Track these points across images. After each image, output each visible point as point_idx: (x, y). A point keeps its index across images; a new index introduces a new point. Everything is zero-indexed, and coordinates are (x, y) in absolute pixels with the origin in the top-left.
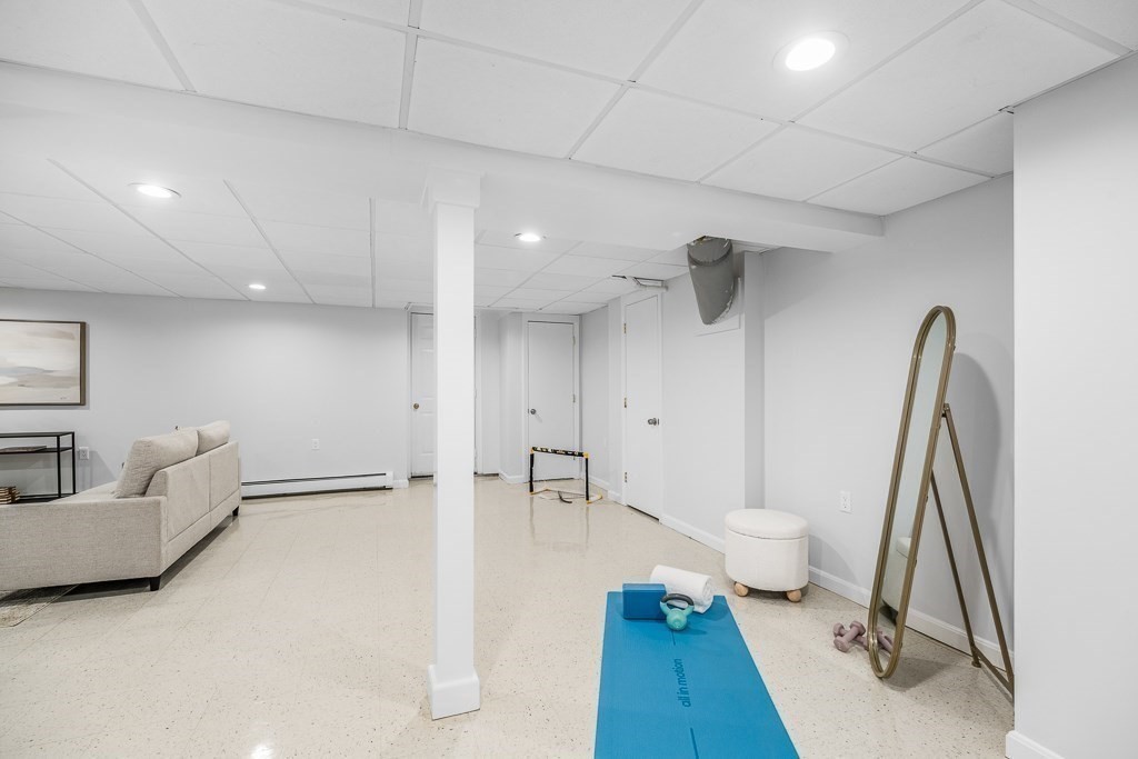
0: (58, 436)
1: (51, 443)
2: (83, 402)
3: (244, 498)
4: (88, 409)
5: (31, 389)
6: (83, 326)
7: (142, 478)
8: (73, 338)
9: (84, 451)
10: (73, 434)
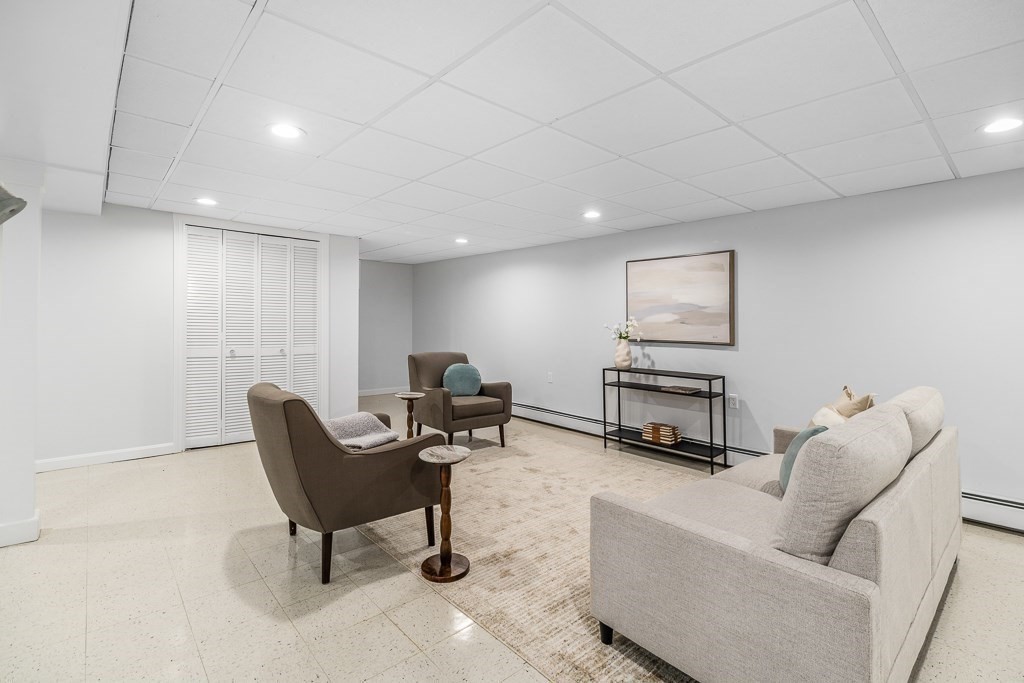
0: (710, 379)
1: (703, 386)
2: (732, 343)
3: (966, 521)
4: (737, 350)
5: (689, 327)
6: (732, 254)
7: (827, 523)
8: (723, 270)
9: (734, 399)
10: (723, 378)
